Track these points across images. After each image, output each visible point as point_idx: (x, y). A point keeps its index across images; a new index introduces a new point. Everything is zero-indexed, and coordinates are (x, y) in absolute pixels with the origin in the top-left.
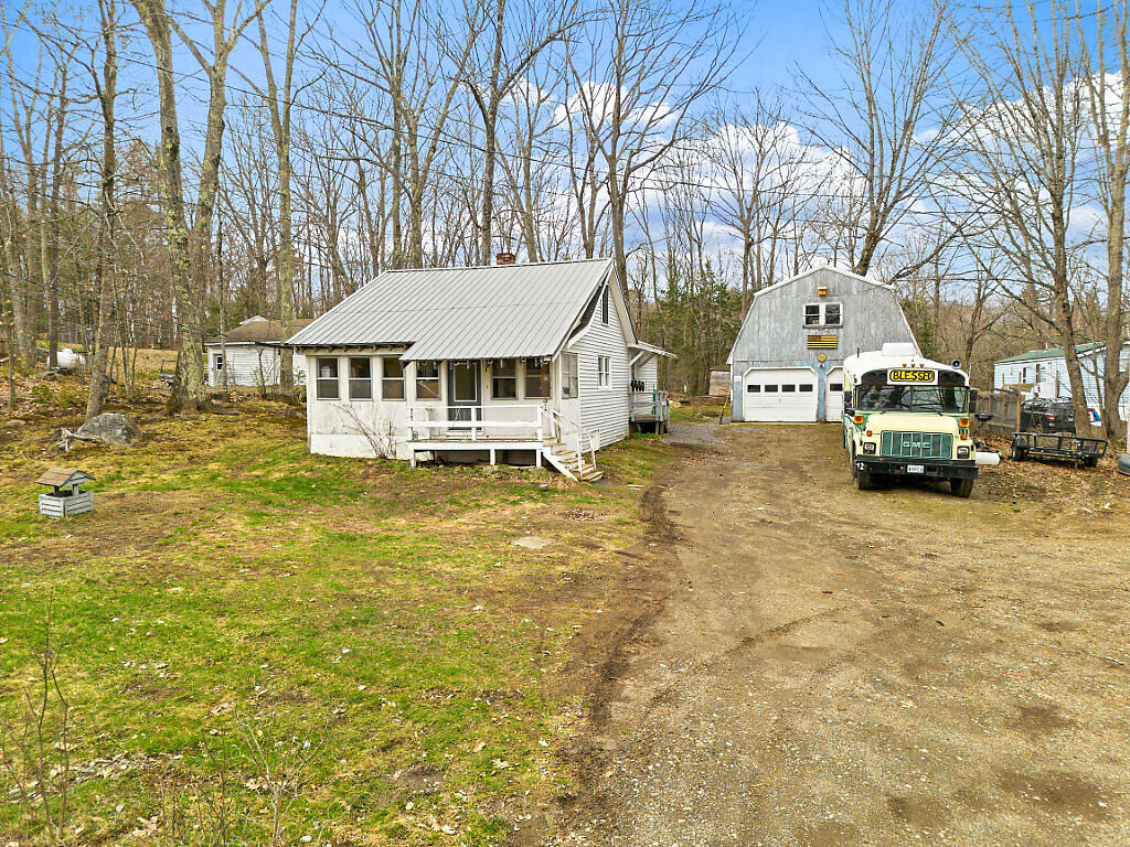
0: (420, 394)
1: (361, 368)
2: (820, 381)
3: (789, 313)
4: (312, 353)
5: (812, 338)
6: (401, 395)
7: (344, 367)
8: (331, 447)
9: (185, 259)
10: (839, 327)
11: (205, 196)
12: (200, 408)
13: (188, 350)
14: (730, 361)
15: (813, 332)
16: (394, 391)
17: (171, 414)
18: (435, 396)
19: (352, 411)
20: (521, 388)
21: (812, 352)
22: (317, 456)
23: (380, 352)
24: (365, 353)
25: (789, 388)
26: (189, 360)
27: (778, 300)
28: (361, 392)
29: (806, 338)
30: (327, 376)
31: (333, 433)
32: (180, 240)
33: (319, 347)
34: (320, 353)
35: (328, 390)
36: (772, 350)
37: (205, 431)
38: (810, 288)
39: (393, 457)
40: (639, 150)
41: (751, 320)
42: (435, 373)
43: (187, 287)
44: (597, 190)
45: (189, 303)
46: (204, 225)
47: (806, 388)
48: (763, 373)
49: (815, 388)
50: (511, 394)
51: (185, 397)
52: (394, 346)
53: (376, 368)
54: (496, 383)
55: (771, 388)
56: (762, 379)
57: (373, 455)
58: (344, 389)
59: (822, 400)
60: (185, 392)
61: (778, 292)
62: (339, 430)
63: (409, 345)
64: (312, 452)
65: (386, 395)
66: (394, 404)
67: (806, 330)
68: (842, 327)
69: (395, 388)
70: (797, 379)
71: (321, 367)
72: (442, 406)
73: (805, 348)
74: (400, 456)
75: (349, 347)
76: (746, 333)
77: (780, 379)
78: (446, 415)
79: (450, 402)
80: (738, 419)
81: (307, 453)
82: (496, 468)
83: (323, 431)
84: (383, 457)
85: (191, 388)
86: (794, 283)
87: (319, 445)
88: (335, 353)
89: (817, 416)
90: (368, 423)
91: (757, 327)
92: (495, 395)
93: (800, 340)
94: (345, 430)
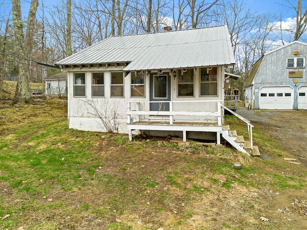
0: (133, 94)
1: (99, 79)
2: (295, 92)
3: (280, 62)
4: (71, 70)
5: (291, 73)
6: (122, 95)
7: (89, 78)
8: (81, 125)
9: (21, 34)
10: (303, 68)
11: (32, 8)
12: (27, 102)
13: (22, 76)
14: (253, 83)
15: (291, 70)
16: (117, 92)
17: (13, 105)
18: (142, 95)
19: (93, 104)
20: (197, 90)
21: (291, 79)
22: (72, 130)
23: (110, 69)
24: (101, 69)
25: (280, 95)
26: (22, 80)
27: (275, 57)
28: (98, 93)
29: (288, 73)
30: (79, 84)
31: (82, 117)
32: (18, 25)
33: (75, 66)
34: (76, 70)
35: (80, 92)
36: (273, 78)
37: (21, 114)
38: (290, 51)
39: (116, 132)
40: (203, 5)
41: (262, 65)
42: (142, 81)
43: (22, 47)
44: (182, 25)
45: (23, 54)
46: (32, 21)
47: (288, 95)
48: (268, 88)
49: (292, 95)
50: (191, 94)
51: (20, 97)
52: (118, 64)
53: (107, 78)
54: (180, 87)
55: (272, 95)
56: (267, 91)
57: (105, 130)
58: (89, 91)
59: (296, 99)
60: (20, 95)
61: (275, 53)
62: (85, 115)
63: (127, 63)
64: (70, 127)
65: (113, 95)
66: (117, 99)
67: (288, 69)
68: (304, 68)
69: (118, 91)
70: (284, 91)
71: (76, 79)
72: (146, 101)
73: (288, 77)
74: (120, 131)
75: (92, 65)
76: (260, 71)
77: (275, 91)
78: (148, 107)
79: (151, 99)
80: (257, 108)
81: (67, 128)
82: (188, 144)
83: (76, 115)
84: (110, 132)
85: (23, 93)
86: (282, 49)
87: (74, 123)
88: (84, 70)
89: (294, 107)
90: (102, 111)
91: (265, 68)
92: (180, 94)
93: (285, 74)
94: (89, 115)
